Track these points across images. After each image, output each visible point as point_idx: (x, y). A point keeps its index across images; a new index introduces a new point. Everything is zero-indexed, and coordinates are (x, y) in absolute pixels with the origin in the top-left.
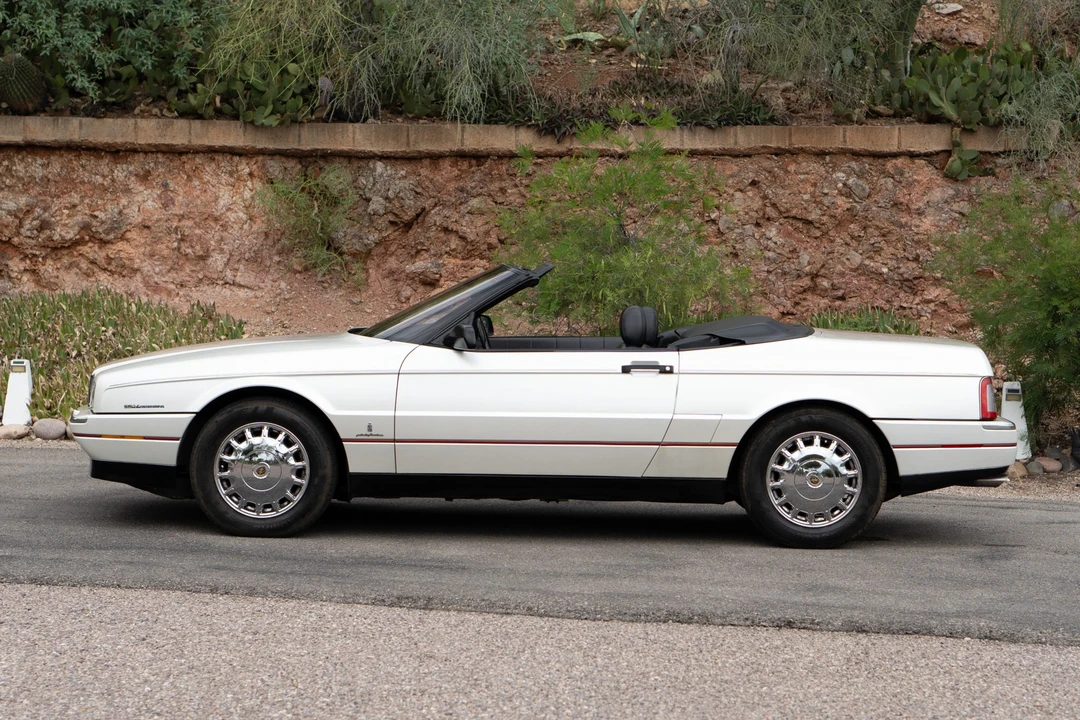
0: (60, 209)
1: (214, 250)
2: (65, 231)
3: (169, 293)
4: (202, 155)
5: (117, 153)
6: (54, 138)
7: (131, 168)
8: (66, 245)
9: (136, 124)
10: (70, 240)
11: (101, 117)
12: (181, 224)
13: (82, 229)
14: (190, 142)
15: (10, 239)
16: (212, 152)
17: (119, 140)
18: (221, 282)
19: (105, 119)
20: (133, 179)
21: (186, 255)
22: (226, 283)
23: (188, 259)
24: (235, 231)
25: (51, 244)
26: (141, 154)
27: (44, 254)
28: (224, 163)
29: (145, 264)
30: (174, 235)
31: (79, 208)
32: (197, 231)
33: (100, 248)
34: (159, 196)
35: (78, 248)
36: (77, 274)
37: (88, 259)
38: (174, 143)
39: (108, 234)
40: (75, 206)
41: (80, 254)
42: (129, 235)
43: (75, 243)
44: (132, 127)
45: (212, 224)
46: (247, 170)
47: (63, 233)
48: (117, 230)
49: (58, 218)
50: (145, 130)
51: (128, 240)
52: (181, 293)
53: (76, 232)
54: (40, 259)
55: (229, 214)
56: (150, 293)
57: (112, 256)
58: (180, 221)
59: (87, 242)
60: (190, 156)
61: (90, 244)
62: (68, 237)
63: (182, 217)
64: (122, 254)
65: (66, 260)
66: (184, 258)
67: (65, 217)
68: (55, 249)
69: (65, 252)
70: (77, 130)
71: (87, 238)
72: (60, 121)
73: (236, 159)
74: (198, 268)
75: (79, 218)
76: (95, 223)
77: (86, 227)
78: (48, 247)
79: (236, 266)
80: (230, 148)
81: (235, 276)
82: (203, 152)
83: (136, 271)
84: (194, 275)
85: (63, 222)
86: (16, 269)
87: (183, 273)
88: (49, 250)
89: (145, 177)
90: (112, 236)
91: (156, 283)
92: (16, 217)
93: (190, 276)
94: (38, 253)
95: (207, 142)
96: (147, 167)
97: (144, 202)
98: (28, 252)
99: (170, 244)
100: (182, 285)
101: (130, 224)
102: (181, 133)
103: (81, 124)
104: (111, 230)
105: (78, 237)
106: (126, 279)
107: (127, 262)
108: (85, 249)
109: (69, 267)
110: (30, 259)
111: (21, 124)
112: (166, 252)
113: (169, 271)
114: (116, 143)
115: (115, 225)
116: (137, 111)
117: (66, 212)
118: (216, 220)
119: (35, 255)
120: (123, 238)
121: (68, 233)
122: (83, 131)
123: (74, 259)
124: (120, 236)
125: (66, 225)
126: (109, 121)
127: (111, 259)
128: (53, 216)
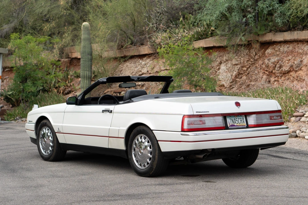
0: (285, 61)
2: (285, 68)
6: (290, 38)
8: (286, 72)
10: (287, 71)
11: (302, 31)
13: (291, 67)
15: (272, 71)
19: (303, 31)
25: (283, 72)
27: (281, 75)
29: (306, 78)
31: (291, 61)
33: (295, 73)
35: (290, 73)
36: (290, 81)
37: (293, 76)
40: (290, 60)
41: (291, 75)
42: (302, 68)
43: (289, 72)
47: (285, 69)
48: (299, 67)
51: (302, 70)
53: (289, 68)
54: (280, 77)
56: (307, 87)
57: (298, 75)
61: (293, 72)
62: (286, 70)
65: (287, 77)
67: (286, 63)
68: (284, 74)
69: (287, 75)
70: (296, 35)
71: (292, 70)
72: (292, 33)
75: (290, 64)
76: (294, 65)
77: (292, 66)
83: (304, 80)
85: (286, 65)
86: (272, 80)
88: (282, 74)
90: (297, 69)
92: (274, 64)
94: (279, 75)
98: (277, 75)
101: (303, 65)
103: (297, 33)
104: (297, 67)
105: (289, 70)
106: (302, 82)
107: (301, 77)
108: (291, 73)
109: (288, 79)
110: (277, 77)
111: (283, 35)
115: (299, 65)
117: (287, 62)
119: (278, 76)
120: (301, 69)
121: (286, 68)
122: (298, 36)
123: (289, 77)
124: (300, 69)
125: (286, 66)
126: (304, 31)
127: (298, 76)
128: (283, 63)
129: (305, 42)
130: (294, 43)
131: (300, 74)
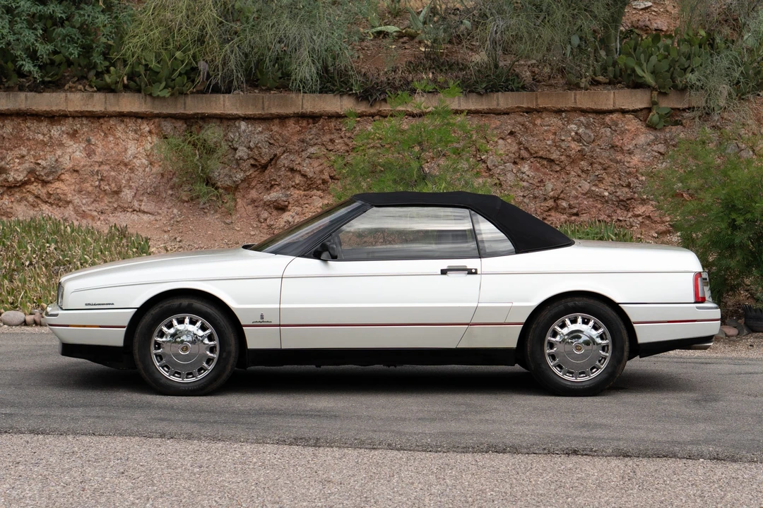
0: (13, 159)
1: (124, 187)
2: (17, 174)
3: (93, 218)
4: (114, 118)
5: (54, 118)
6: (7, 108)
7: (64, 128)
8: (18, 185)
9: (66, 97)
10: (21, 181)
11: (41, 92)
12: (100, 168)
13: (29, 173)
14: (105, 109)
16: (122, 116)
17: (54, 108)
18: (130, 210)
19: (44, 94)
20: (65, 136)
21: (105, 191)
22: (134, 211)
23: (106, 194)
24: (140, 173)
25: (7, 184)
26: (70, 119)
27: (2, 191)
28: (131, 124)
29: (76, 197)
30: (96, 177)
31: (26, 158)
32: (113, 173)
33: (42, 186)
34: (84, 148)
35: (27, 187)
36: (26, 205)
37: (34, 194)
38: (94, 110)
39: (48, 176)
40: (23, 157)
41: (28, 191)
42: (63, 177)
43: (24, 183)
44: (63, 99)
45: (124, 168)
46: (147, 129)
47: (15, 176)
48: (55, 173)
49: (12, 165)
50: (74, 101)
51: (62, 181)
52: (102, 218)
53: (25, 175)
55: (135, 160)
56: (79, 218)
57: (51, 192)
58: (100, 166)
59: (33, 182)
60: (106, 119)
61: (35, 184)
62: (19, 179)
63: (101, 163)
64: (58, 191)
65: (18, 196)
66: (103, 193)
67: (16, 164)
68: (10, 188)
69: (17, 190)
70: (24, 101)
71: (33, 179)
72: (11, 95)
73: (139, 121)
74: (114, 200)
75: (27, 165)
76: (38, 169)
77: (32, 171)
78: (4, 186)
79: (141, 198)
80: (135, 113)
81: (140, 205)
82: (115, 116)
83: (68, 203)
84: (110, 205)
85: (15, 168)
87: (103, 204)
88: (5, 188)
89: (73, 135)
90: (51, 178)
91: (84, 211)
93: (108, 206)
95: (117, 109)
96: (75, 128)
97: (73, 153)
99: (93, 183)
100: (102, 213)
101: (64, 169)
102: (98, 103)
103: (26, 97)
104: (51, 173)
105: (26, 179)
106: (62, 208)
107: (62, 196)
108: (31, 187)
109: (19, 201)
112: (90, 189)
113: (93, 202)
114: (52, 110)
115: (53, 170)
116: (66, 87)
117: (17, 160)
118: (126, 165)
120: (59, 179)
121: (19, 176)
122: (28, 102)
123: (24, 195)
124: (57, 177)
125: (17, 170)
126: (47, 95)
127: (51, 194)
128: (7, 164)
129: (45, 117)
130: (13, 118)
131: (58, 190)
